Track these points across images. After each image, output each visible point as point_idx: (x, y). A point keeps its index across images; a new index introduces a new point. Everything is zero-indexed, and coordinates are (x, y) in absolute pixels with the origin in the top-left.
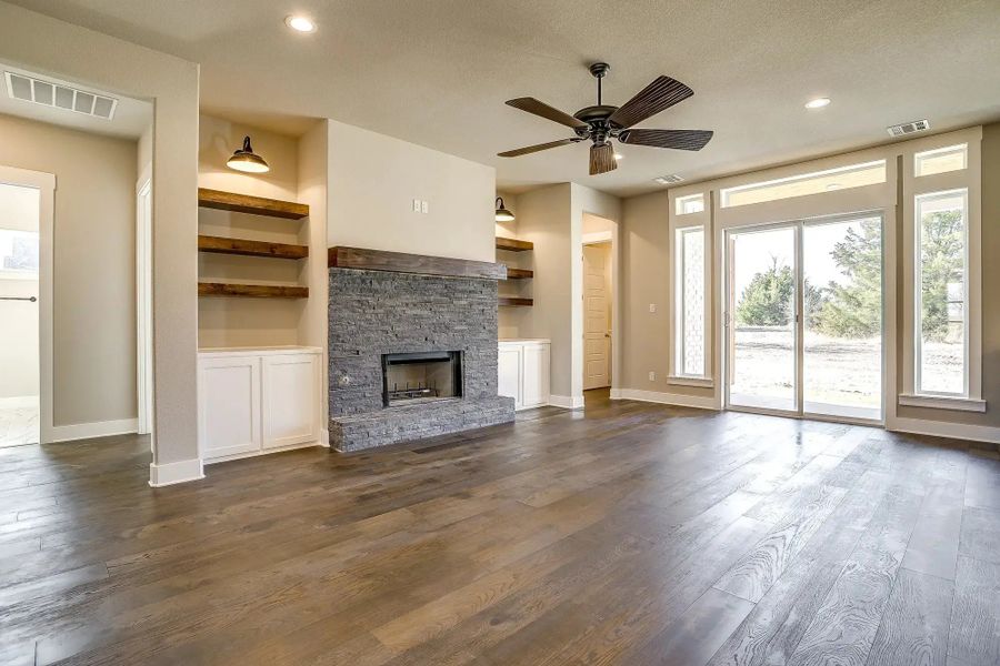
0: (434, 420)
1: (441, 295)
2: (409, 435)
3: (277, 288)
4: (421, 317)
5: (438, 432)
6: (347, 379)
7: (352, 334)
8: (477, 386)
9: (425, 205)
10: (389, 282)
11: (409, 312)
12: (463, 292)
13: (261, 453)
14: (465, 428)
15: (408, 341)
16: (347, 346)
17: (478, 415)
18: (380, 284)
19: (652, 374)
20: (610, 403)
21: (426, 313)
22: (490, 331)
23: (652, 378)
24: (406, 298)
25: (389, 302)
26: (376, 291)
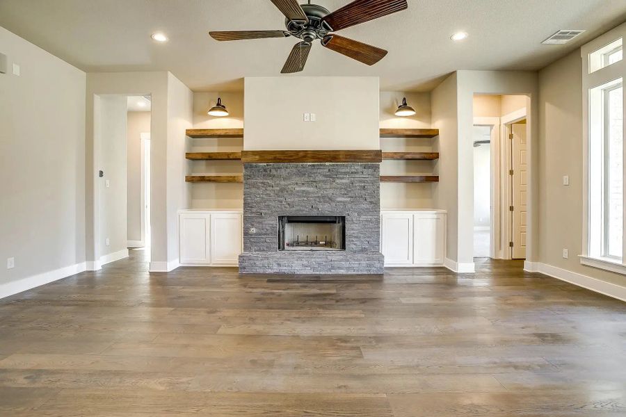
0: (305, 263)
1: (325, 176)
2: (285, 269)
3: (231, 177)
4: (308, 192)
5: (308, 271)
6: (253, 230)
7: (257, 203)
8: (358, 243)
9: (313, 115)
10: (283, 170)
11: (297, 189)
12: (345, 173)
13: (211, 266)
14: (333, 272)
15: (298, 208)
16: (254, 210)
17: (346, 264)
18: (277, 171)
19: (565, 250)
20: (522, 274)
21: (311, 189)
22: (371, 202)
23: (565, 255)
24: (296, 179)
25: (283, 183)
26: (274, 176)
